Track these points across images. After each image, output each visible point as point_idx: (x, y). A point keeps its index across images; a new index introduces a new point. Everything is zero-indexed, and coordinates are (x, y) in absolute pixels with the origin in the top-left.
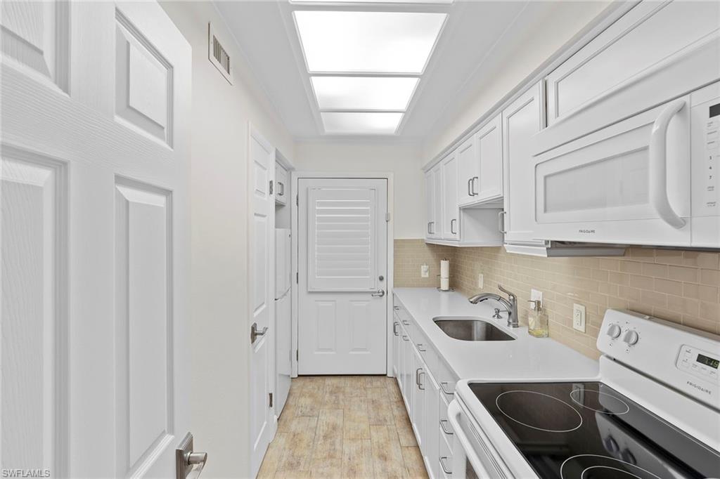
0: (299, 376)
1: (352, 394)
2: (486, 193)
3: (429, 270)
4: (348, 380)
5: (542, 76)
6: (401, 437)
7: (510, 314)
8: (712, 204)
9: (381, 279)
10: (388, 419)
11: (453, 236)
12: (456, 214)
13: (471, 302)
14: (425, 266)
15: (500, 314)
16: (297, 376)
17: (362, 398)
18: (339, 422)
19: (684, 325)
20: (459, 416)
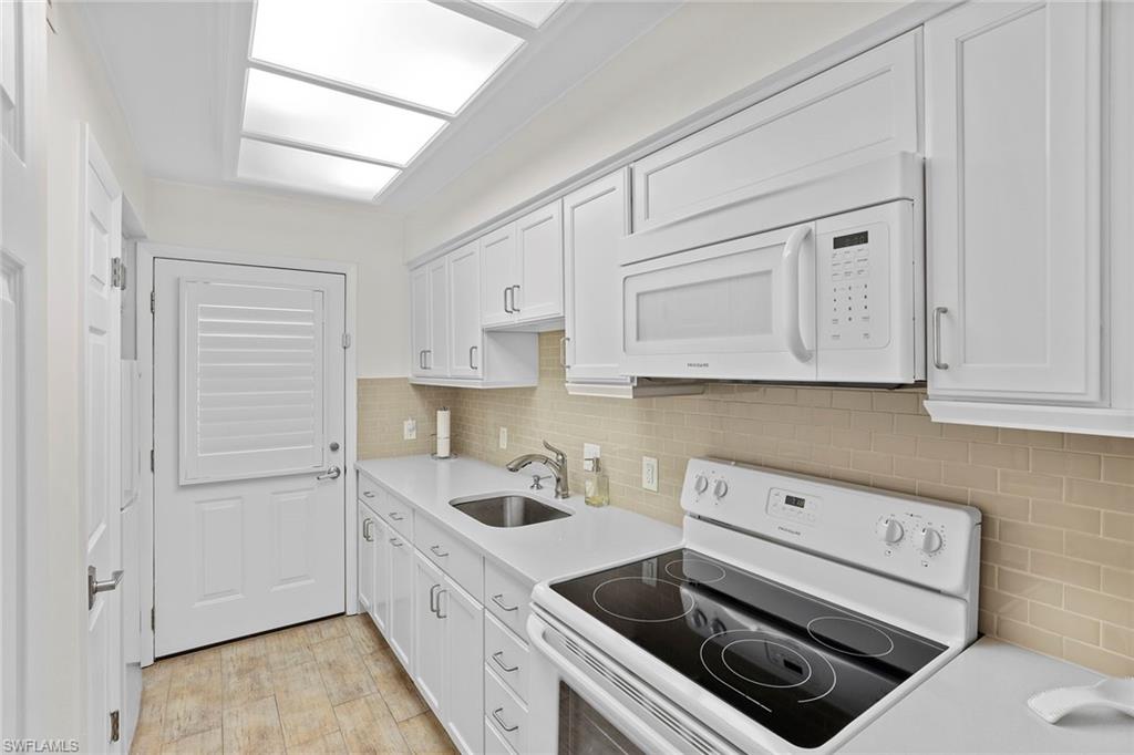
0: (157, 660)
1: (285, 663)
2: (534, 310)
3: (416, 428)
4: (272, 641)
5: (626, 160)
6: (394, 708)
7: (558, 480)
8: (836, 337)
9: (335, 448)
10: (364, 687)
11: (471, 373)
12: (477, 339)
13: (511, 470)
14: (410, 421)
15: (541, 483)
16: (152, 662)
17: (308, 665)
18: (271, 719)
19: (766, 466)
20: (544, 636)
